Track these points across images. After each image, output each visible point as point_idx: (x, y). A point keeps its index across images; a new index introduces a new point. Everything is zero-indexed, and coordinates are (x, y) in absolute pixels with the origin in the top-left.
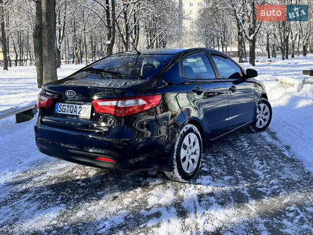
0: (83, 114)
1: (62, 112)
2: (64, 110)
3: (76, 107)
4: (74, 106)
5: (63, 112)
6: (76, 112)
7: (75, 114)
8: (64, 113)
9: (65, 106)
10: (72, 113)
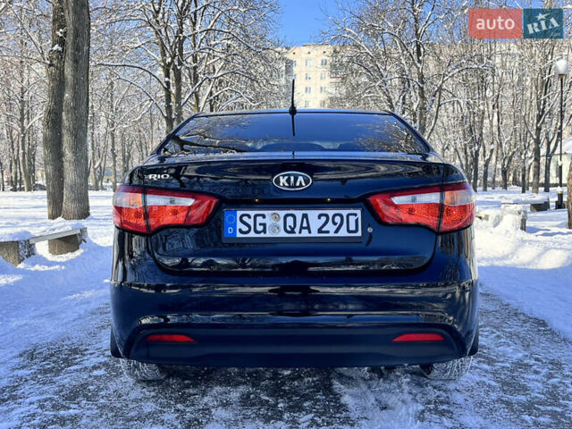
0: (336, 232)
1: (252, 234)
2: (260, 228)
3: (305, 216)
4: (299, 214)
5: (256, 232)
6: (308, 228)
7: (305, 233)
8: (262, 235)
9: (264, 216)
10: (292, 231)
